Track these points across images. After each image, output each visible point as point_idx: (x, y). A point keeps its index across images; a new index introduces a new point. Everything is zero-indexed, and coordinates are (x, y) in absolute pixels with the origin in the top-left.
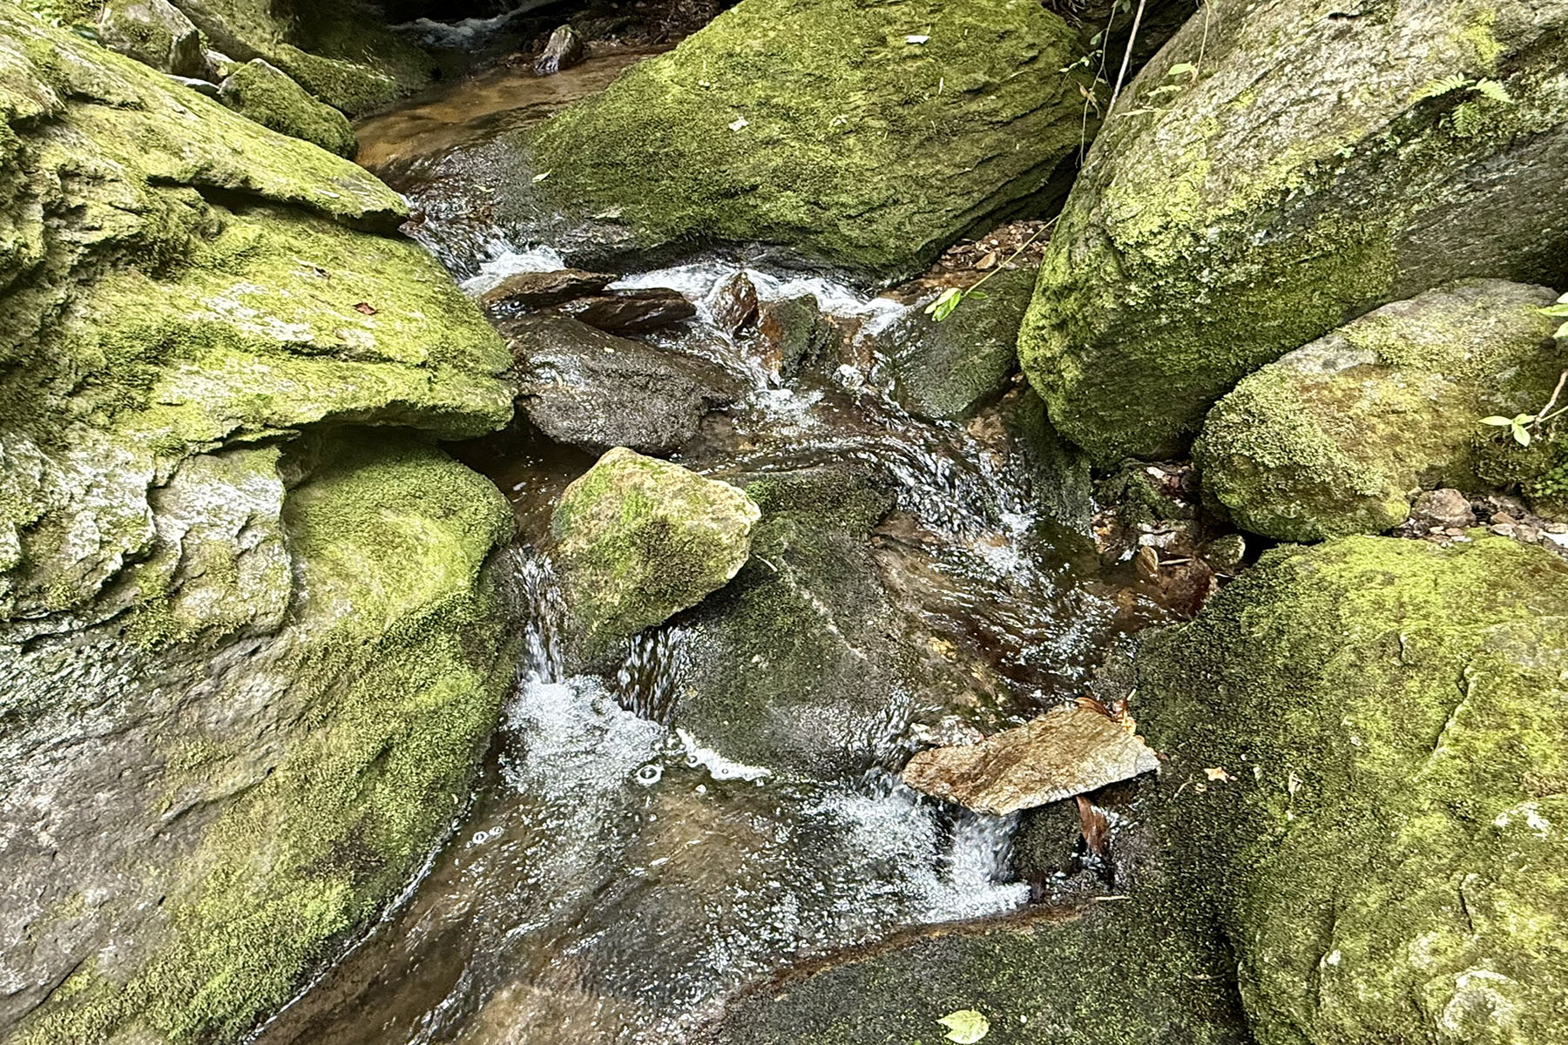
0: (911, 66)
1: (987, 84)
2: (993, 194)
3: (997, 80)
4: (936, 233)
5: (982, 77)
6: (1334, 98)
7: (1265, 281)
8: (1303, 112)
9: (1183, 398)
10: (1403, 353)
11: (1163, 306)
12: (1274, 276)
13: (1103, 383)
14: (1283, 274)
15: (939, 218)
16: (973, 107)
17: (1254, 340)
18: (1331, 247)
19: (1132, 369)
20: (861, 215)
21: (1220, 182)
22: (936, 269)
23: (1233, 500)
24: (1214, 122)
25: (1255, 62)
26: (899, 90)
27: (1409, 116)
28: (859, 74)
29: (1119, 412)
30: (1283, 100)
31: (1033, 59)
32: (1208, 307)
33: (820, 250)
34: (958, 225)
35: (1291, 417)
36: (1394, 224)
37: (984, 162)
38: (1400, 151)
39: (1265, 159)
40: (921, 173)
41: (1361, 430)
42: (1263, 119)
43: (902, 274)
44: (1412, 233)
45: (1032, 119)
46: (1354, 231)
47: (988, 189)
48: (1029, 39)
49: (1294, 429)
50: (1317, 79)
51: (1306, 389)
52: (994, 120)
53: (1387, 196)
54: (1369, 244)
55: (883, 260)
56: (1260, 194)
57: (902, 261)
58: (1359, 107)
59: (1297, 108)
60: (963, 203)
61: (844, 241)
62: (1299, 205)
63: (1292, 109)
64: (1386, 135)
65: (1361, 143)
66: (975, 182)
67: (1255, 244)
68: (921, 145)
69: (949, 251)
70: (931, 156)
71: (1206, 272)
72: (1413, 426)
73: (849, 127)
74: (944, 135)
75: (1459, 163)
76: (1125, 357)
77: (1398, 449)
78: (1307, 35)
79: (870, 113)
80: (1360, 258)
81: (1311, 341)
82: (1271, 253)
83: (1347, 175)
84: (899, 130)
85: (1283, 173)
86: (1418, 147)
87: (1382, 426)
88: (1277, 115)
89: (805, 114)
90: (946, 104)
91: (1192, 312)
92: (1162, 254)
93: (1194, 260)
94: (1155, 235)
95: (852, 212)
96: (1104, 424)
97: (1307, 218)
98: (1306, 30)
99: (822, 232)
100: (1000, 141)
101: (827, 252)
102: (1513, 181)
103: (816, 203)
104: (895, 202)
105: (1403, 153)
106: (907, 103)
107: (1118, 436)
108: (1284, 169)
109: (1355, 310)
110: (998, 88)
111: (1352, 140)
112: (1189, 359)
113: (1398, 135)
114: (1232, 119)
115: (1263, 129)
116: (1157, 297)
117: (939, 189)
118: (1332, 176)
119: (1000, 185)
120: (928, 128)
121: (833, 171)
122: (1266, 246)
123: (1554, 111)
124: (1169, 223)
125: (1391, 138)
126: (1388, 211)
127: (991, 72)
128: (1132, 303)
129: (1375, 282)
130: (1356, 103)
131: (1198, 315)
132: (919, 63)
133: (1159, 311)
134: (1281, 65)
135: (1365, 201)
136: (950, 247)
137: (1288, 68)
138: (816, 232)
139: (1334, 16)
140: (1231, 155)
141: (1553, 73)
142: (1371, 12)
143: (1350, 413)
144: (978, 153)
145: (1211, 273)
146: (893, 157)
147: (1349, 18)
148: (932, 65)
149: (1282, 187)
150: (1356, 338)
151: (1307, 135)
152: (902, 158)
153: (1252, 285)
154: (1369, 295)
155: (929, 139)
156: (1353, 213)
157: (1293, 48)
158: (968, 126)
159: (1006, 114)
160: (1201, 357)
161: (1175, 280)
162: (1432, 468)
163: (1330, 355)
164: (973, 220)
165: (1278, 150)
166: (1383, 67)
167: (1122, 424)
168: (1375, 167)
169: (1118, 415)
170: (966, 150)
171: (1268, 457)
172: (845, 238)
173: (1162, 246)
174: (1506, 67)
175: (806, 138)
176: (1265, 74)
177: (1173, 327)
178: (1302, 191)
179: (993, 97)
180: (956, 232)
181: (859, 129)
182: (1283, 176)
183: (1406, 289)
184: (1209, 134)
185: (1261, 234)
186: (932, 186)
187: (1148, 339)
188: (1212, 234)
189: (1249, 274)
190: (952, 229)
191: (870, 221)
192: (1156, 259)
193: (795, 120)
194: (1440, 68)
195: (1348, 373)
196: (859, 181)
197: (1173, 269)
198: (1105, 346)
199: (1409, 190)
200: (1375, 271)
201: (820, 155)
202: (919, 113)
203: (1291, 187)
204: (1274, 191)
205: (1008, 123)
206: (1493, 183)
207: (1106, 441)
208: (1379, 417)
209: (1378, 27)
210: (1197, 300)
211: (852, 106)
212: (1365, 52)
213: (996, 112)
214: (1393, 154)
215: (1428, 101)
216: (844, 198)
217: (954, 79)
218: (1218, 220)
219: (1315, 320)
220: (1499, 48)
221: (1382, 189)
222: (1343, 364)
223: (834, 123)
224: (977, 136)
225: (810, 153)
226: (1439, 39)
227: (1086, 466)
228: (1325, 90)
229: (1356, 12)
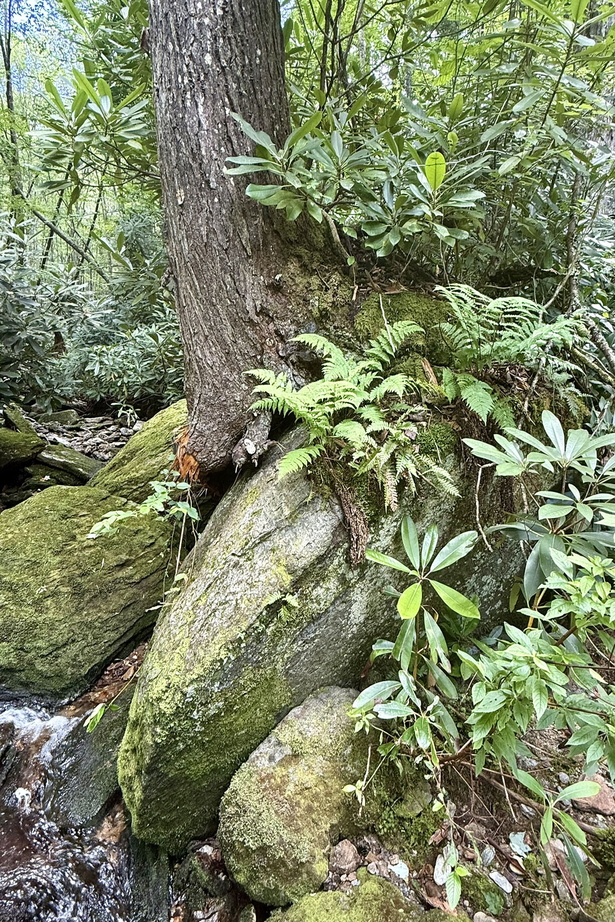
0: (87, 553)
1: (127, 561)
2: (132, 627)
3: (133, 558)
4: (98, 659)
5: (124, 557)
6: (234, 602)
7: (229, 709)
8: (224, 609)
9: (210, 791)
10: (302, 745)
11: (177, 739)
12: (232, 706)
13: (157, 797)
14: (236, 704)
15: (100, 648)
16: (120, 574)
17: (236, 745)
18: (254, 685)
19: (172, 783)
20: (51, 653)
21: (192, 655)
22: (100, 682)
23: (241, 879)
24: (191, 612)
25: (207, 577)
26: (80, 567)
27: (264, 614)
28: (58, 559)
29: (175, 813)
30: (216, 602)
31: (152, 544)
32: (204, 732)
33: (22, 684)
34: (112, 650)
35: (258, 806)
36: (279, 667)
37: (126, 608)
38: (267, 631)
39: (210, 639)
40: (90, 620)
41: (293, 806)
42: (209, 613)
43: (76, 692)
44: (289, 669)
45: (152, 578)
46: (261, 674)
47: (129, 625)
48: (150, 533)
49: (260, 815)
50: (228, 591)
51: (263, 780)
52: (131, 581)
53: (270, 654)
54: (272, 678)
55: (63, 685)
56: (209, 663)
57: (75, 684)
58: (244, 609)
59: (222, 607)
60: (114, 635)
61: (38, 675)
62: (230, 666)
63: (220, 607)
64: (257, 624)
65: (248, 630)
66: (121, 621)
67: (216, 691)
68: (91, 600)
69: (109, 668)
70: (96, 607)
71: (195, 713)
72: (316, 797)
73: (48, 593)
74: (102, 594)
75: (295, 632)
76: (166, 775)
77: (313, 816)
78: (225, 564)
79: (62, 583)
80: (270, 687)
81: (262, 742)
82: (226, 694)
83: (247, 646)
84: (78, 592)
85: (216, 650)
86: (274, 628)
87: (303, 801)
88: (214, 611)
89: (22, 587)
90: (105, 574)
91: (196, 737)
92: (168, 706)
93: (186, 707)
94: (164, 692)
95: (45, 653)
96: (167, 825)
97: (236, 671)
98: (224, 561)
99: (23, 670)
100: (134, 594)
101: (26, 685)
102: (322, 637)
103: (22, 649)
104: (73, 641)
105: (269, 631)
106: (82, 575)
107: (179, 830)
108: (218, 647)
109: (280, 716)
110: (134, 561)
111: (244, 628)
112: (203, 767)
113: (263, 623)
114: (198, 611)
115: (210, 619)
116: (172, 734)
117: (100, 628)
118: (240, 649)
119: (135, 621)
120: (94, 590)
121: (34, 625)
122: (222, 691)
123: (323, 603)
124: (170, 684)
125: (260, 625)
126: (273, 661)
127: (130, 554)
128: (159, 741)
129: (283, 698)
130: (243, 606)
131: (200, 738)
132: (92, 550)
133: (176, 742)
134: (216, 579)
135: (261, 658)
136: (109, 665)
137: (218, 582)
138: (20, 671)
139: (233, 554)
140: (197, 636)
141: (315, 587)
142: (245, 554)
143: (286, 796)
144: (122, 602)
145: (198, 712)
146: (73, 610)
147: (239, 556)
148: (99, 551)
149: (218, 659)
150: (281, 738)
151: (226, 625)
152: (79, 610)
153: (223, 714)
154: (283, 705)
155: (95, 596)
156: (258, 665)
157: (219, 571)
158: (117, 586)
159: (137, 578)
160: (210, 763)
161: (180, 721)
162: (332, 826)
163: (271, 751)
164: (121, 645)
165: (215, 634)
166: (252, 586)
167: (178, 820)
168: (258, 640)
169: (174, 815)
170: (116, 601)
171: (251, 841)
172: (40, 673)
173: (168, 701)
174: (296, 585)
175: (20, 603)
176: (210, 585)
177: (188, 749)
178: (229, 658)
179: (131, 568)
180: (111, 655)
181: (54, 594)
182: (217, 651)
183: (298, 700)
184: (190, 620)
185: (217, 684)
186: (96, 628)
187: (176, 760)
188: (190, 690)
189: (219, 708)
190: (108, 654)
191: (57, 657)
192: (165, 710)
193: (15, 591)
194: (271, 588)
195: (281, 763)
196: (51, 629)
197: (176, 714)
198: (152, 771)
199: (278, 649)
200: (281, 694)
201: (28, 614)
202: (89, 581)
203: (223, 657)
204: (215, 661)
205: (138, 583)
206: (313, 639)
207: (173, 835)
208: (300, 794)
209: (249, 562)
210: (196, 730)
211: (51, 579)
212: (245, 577)
213: (131, 577)
214: (264, 632)
215: (269, 606)
216: (40, 643)
217: (111, 559)
218: (192, 682)
219: (262, 725)
220: (290, 577)
221: (266, 651)
222: (278, 758)
223: (39, 591)
224: (122, 592)
225: (22, 614)
226: (269, 572)
227: (164, 858)
228: (231, 597)
229: (240, 554)
